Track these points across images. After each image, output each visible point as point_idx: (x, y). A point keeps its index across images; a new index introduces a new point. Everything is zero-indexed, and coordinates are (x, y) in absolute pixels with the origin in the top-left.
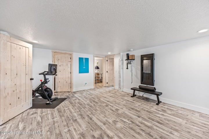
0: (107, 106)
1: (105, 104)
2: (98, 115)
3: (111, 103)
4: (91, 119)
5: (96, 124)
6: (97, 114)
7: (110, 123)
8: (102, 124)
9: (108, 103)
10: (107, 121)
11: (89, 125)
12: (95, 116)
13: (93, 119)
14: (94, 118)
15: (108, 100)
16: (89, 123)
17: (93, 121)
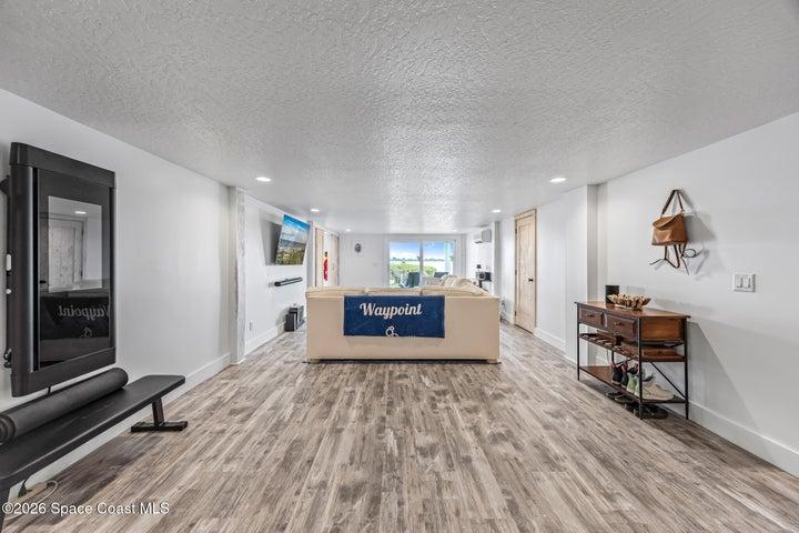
2: (471, 509)
4: (513, 508)
5: (498, 475)
6: (473, 522)
7: (448, 456)
8: (476, 463)
10: (451, 466)
11: (525, 483)
12: (490, 511)
13: (505, 504)
14: (497, 501)
16: (525, 490)
17: (504, 491)
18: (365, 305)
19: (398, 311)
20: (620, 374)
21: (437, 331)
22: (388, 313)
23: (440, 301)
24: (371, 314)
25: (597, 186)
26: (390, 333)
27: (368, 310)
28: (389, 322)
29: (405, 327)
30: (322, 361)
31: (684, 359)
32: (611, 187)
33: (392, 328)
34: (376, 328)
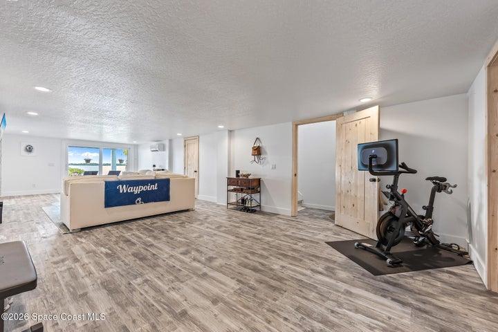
0: (210, 259)
1: (217, 263)
3: (194, 272)
9: (205, 270)
15: (204, 283)
18: (121, 186)
19: (144, 188)
20: (244, 201)
21: (166, 198)
22: (137, 190)
23: (167, 181)
24: (125, 191)
25: (231, 131)
26: (138, 202)
27: (123, 189)
28: (138, 195)
29: (147, 197)
30: (83, 229)
31: (260, 192)
32: (236, 132)
33: (139, 199)
34: (129, 200)
